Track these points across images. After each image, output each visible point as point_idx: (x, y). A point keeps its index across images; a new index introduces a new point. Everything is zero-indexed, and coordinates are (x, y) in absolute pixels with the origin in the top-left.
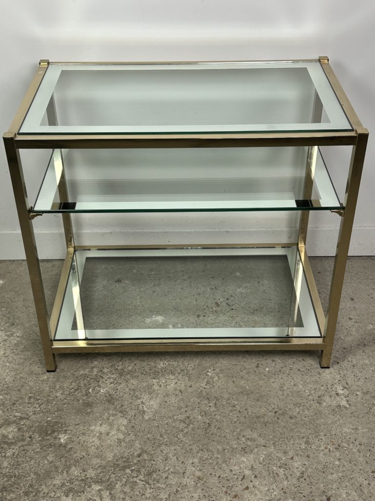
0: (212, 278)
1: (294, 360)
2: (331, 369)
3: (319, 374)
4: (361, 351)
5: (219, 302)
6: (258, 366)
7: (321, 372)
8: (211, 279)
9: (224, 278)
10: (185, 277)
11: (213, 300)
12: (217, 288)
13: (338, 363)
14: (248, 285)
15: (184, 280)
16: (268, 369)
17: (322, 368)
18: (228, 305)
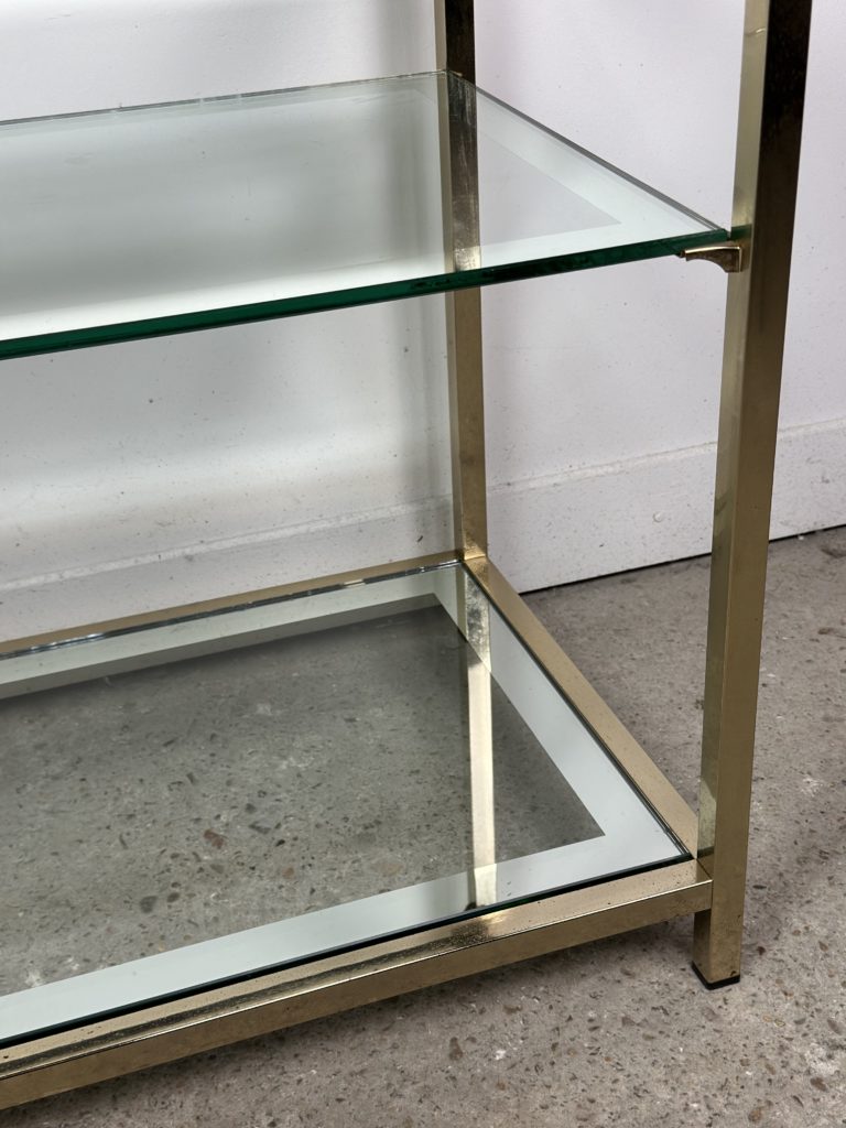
0: (166, 745)
1: (591, 983)
2: (748, 983)
3: (712, 1015)
4: (823, 883)
5: (218, 828)
6: (456, 1054)
7: (714, 1006)
8: (164, 750)
9: (213, 736)
10: (56, 769)
11: (192, 825)
12: (196, 776)
13: (761, 950)
14: (315, 738)
15: (56, 778)
16: (501, 1053)
17: (711, 986)
18: (259, 829)
